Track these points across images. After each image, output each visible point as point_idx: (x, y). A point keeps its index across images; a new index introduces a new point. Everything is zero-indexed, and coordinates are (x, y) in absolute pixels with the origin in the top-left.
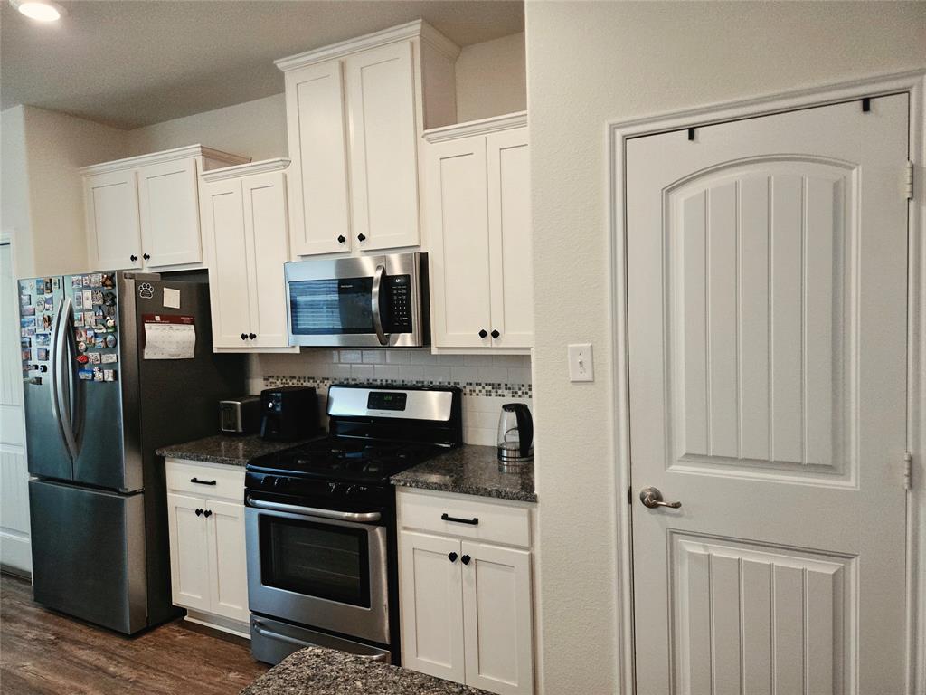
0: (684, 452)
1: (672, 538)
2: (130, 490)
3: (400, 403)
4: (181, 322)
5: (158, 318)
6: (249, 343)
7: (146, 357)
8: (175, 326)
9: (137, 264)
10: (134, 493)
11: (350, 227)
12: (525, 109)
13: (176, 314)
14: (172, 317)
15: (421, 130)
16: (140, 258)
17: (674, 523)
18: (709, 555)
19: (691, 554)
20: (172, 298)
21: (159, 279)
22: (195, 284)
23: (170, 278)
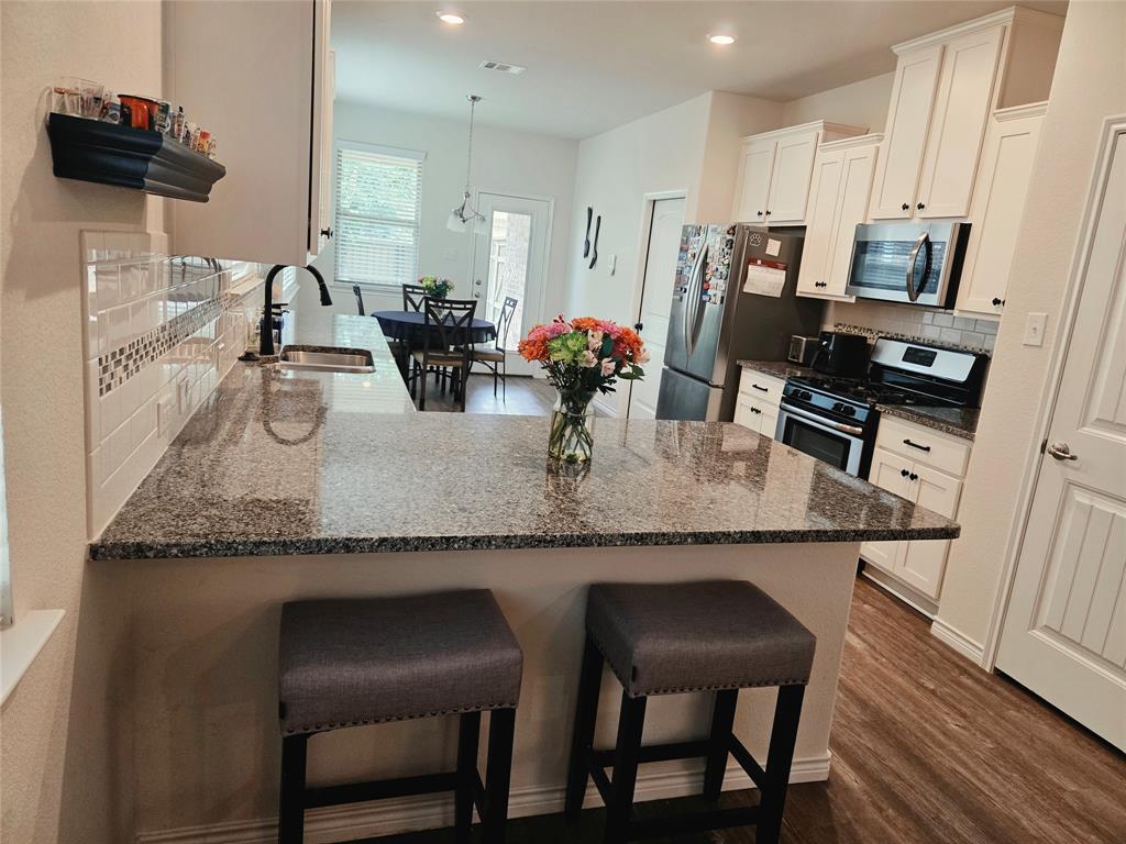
0: (1095, 417)
1: (1068, 488)
2: (715, 384)
3: (928, 360)
4: (776, 267)
5: (759, 262)
6: (821, 290)
7: (745, 290)
8: (771, 270)
9: (761, 218)
10: (717, 387)
11: (916, 196)
12: (1047, 99)
13: (773, 260)
14: (770, 263)
15: (994, 109)
16: (764, 213)
17: (1073, 476)
18: (1092, 506)
19: (1078, 502)
20: (773, 248)
21: (766, 231)
22: (794, 237)
23: (775, 231)
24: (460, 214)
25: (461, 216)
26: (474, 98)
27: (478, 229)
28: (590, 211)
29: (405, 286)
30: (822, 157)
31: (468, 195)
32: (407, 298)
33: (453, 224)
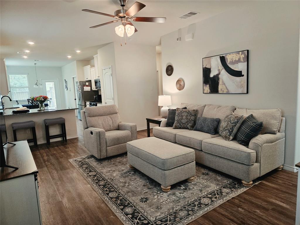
5: (85, 86)
7: (84, 91)
8: (88, 87)
13: (88, 85)
16: (87, 78)
21: (85, 82)
22: (90, 82)
23: (87, 81)
24: (36, 84)
25: (37, 85)
26: (35, 64)
27: (41, 87)
28: (65, 80)
29: (28, 99)
30: (91, 70)
31: (37, 81)
32: (29, 101)
33: (35, 86)
